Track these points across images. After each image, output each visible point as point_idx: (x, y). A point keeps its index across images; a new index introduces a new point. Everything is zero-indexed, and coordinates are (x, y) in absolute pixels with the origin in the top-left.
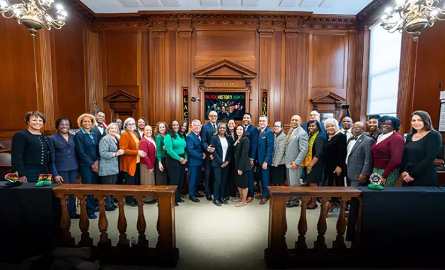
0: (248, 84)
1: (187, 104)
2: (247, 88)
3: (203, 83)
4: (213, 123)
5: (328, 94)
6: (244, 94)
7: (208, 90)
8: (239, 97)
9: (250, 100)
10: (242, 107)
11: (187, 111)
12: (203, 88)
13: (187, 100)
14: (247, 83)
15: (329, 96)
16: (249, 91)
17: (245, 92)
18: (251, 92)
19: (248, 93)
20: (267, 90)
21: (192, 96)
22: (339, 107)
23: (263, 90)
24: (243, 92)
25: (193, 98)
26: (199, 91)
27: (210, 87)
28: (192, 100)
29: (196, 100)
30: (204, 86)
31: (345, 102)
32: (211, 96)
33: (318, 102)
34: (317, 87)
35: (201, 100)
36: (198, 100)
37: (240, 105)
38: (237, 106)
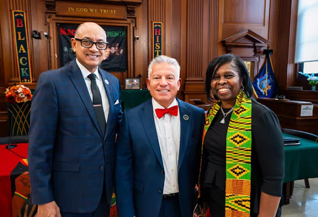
0: (131, 12)
1: (24, 43)
2: (129, 20)
3: (54, 7)
4: (90, 67)
5: (245, 33)
6: (125, 29)
7: (62, 20)
8: (116, 34)
9: (134, 39)
10: (122, 51)
11: (26, 55)
12: (54, 16)
13: (23, 35)
14: (128, 12)
15: (247, 37)
16: (132, 25)
17: (127, 27)
18: (136, 26)
19: (132, 28)
20: (160, 24)
21: (33, 29)
22: (259, 52)
23: (155, 24)
24: (124, 27)
25: (35, 32)
26: (46, 21)
27: (66, 14)
28: (33, 36)
29: (42, 36)
30: (55, 13)
31: (267, 45)
32: (69, 30)
33: (231, 44)
34: (230, 22)
35: (51, 35)
36: (46, 36)
37: (119, 47)
38: (113, 48)
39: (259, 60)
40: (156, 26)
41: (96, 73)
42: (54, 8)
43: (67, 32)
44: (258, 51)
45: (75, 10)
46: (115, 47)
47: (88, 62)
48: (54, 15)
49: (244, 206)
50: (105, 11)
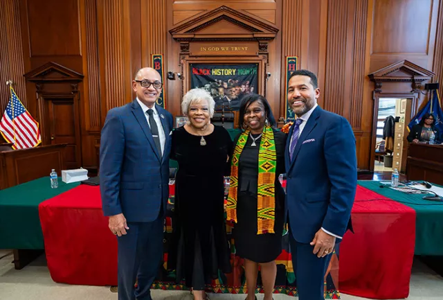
0: (263, 48)
2: (261, 57)
4: (149, 104)
5: (401, 64)
6: (256, 66)
7: (195, 60)
8: (247, 72)
9: (266, 76)
10: (252, 89)
14: (260, 48)
15: (403, 69)
16: (264, 61)
17: (258, 64)
18: (268, 62)
19: (263, 64)
20: (295, 59)
21: (169, 71)
22: (419, 87)
23: (289, 59)
24: (255, 64)
25: (170, 73)
26: (180, 63)
27: (199, 54)
28: (168, 77)
29: (176, 77)
30: (189, 54)
31: (430, 78)
32: (200, 70)
33: (382, 78)
34: (381, 52)
35: (184, 76)
36: (179, 76)
37: (250, 84)
38: (243, 86)
39: (419, 97)
40: (290, 61)
41: (153, 108)
42: (188, 49)
43: (199, 72)
44: (417, 85)
45: (207, 49)
46: (245, 85)
47: (147, 99)
48: (188, 56)
49: (270, 191)
50: (236, 49)
